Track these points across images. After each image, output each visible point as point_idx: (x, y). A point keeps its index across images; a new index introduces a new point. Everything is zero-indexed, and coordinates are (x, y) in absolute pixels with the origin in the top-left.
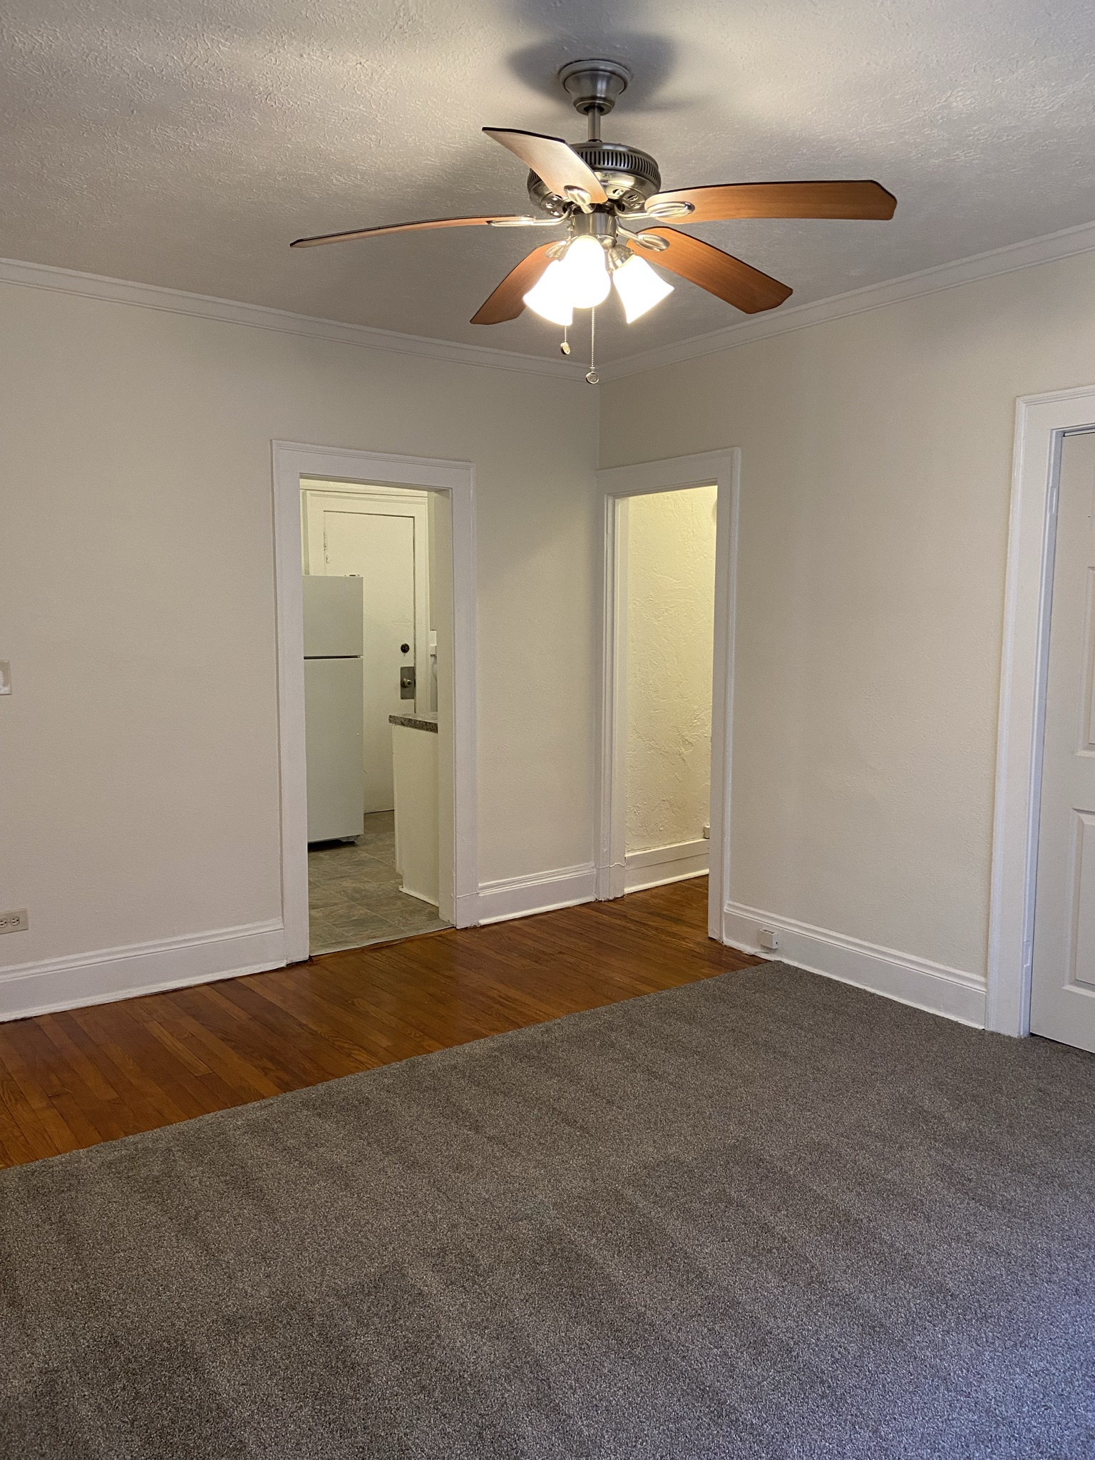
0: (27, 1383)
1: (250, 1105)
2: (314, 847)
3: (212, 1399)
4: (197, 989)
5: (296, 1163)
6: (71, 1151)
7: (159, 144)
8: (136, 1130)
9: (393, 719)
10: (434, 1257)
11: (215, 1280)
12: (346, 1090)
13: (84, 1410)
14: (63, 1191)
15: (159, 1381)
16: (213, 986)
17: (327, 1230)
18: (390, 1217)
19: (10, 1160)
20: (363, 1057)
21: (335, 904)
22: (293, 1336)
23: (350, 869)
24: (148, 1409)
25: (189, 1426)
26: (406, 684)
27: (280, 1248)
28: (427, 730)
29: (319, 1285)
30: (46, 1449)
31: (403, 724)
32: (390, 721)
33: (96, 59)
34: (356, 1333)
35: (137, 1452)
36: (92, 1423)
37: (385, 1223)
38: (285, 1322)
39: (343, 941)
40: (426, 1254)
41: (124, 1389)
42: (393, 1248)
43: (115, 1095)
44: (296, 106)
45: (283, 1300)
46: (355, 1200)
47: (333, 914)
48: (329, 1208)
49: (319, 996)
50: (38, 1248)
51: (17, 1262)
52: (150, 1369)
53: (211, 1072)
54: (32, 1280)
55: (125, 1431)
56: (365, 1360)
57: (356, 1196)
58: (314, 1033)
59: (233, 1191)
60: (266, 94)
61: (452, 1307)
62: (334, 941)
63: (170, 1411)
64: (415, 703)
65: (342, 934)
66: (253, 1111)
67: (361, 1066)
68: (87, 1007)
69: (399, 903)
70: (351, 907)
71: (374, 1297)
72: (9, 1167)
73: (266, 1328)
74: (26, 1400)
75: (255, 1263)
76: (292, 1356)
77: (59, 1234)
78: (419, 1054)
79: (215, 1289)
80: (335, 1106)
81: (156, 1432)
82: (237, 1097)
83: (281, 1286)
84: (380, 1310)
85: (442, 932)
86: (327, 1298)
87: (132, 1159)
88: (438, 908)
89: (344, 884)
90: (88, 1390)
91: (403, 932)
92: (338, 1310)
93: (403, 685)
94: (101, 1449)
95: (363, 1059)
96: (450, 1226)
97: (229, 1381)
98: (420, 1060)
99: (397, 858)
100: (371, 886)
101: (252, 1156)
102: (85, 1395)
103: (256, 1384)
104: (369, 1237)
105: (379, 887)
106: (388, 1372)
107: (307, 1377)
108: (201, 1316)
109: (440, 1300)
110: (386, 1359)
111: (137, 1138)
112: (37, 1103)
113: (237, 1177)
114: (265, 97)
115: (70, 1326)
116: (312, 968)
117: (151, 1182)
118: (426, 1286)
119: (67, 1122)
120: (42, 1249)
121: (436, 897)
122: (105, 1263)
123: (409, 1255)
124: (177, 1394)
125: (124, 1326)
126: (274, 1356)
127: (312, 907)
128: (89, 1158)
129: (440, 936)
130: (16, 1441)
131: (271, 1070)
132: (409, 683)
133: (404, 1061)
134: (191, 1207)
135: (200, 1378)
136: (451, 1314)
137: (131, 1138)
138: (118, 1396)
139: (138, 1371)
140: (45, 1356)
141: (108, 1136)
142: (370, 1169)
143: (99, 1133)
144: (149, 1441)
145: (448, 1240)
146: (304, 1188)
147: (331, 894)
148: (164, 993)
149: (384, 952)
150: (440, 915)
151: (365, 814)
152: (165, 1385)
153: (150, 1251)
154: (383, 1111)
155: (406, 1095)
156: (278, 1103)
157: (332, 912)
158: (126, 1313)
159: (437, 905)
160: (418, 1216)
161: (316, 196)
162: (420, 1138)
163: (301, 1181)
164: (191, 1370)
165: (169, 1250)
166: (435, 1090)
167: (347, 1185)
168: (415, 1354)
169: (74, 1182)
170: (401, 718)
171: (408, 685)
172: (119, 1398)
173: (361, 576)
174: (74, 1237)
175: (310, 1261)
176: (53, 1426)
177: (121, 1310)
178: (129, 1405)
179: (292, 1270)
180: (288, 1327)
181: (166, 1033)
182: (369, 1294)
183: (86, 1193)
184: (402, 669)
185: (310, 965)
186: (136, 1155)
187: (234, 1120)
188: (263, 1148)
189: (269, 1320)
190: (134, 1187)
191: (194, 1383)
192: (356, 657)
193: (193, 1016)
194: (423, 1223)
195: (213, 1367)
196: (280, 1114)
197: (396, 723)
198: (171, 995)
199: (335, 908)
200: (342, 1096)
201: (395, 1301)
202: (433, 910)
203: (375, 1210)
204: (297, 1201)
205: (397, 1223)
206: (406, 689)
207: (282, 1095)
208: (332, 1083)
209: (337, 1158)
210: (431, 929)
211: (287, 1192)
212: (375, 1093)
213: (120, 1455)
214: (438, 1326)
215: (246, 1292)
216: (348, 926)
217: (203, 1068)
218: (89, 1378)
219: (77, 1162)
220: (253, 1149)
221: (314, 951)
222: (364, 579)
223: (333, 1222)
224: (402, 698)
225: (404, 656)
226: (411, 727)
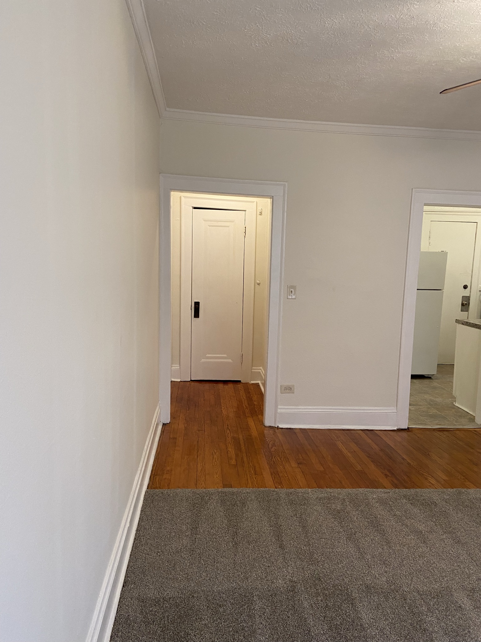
0: (284, 583)
1: (380, 490)
2: (414, 377)
3: (359, 620)
4: (357, 431)
5: (400, 523)
6: (305, 488)
7: (380, 58)
8: (331, 487)
9: (457, 321)
10: (468, 591)
11: (362, 566)
12: (425, 495)
13: (306, 604)
14: (302, 505)
15: (336, 603)
16: (363, 431)
17: (414, 560)
18: (446, 564)
19: (283, 485)
20: (433, 481)
21: (420, 405)
22: (397, 604)
23: (428, 390)
24: (331, 614)
25: (348, 628)
26: (464, 304)
27: (392, 561)
28: (476, 328)
29: (409, 585)
30: (290, 615)
31: (463, 324)
32: (456, 322)
33: (358, 24)
34: (427, 614)
35: (325, 631)
36: (308, 611)
37: (443, 566)
38: (393, 596)
39: (424, 424)
40: (464, 588)
41: (322, 601)
42: (447, 580)
43: (323, 469)
44: (447, 27)
45: (392, 586)
46: (428, 550)
47: (420, 410)
48: (415, 550)
49: (411, 446)
50: (291, 526)
51: (283, 530)
52: (333, 596)
53: (362, 470)
54: (288, 539)
55: (321, 620)
56: (431, 629)
57: (429, 548)
58: (409, 464)
59: (371, 527)
60: (433, 24)
61: (477, 620)
62: (419, 423)
63: (340, 619)
64: (468, 314)
65: (424, 420)
66: (380, 493)
67: (432, 486)
68: (314, 429)
69: (453, 410)
70: (429, 408)
71: (436, 600)
72: (282, 488)
73: (384, 596)
74: (283, 591)
75: (380, 564)
76: (395, 614)
77: (300, 523)
78: (463, 488)
79: (362, 570)
80: (419, 502)
81: (334, 626)
82: (374, 484)
83: (392, 579)
84: (439, 608)
85: (476, 429)
86: (413, 592)
87: (329, 499)
88: (475, 417)
89: (426, 397)
90: (308, 596)
91: (455, 425)
92: (418, 600)
93: (463, 305)
94: (311, 624)
95: (433, 483)
96: (477, 578)
97: (366, 615)
98: (463, 491)
99: (454, 389)
100: (439, 400)
101: (380, 514)
102: (306, 597)
103: (378, 621)
104: (435, 570)
105: (443, 401)
106: (442, 640)
107: (402, 627)
108: (356, 580)
109: (471, 614)
110: (441, 633)
111: (331, 490)
112: (294, 464)
113: (373, 521)
114: (433, 26)
115: (302, 565)
116: (409, 433)
117: (336, 511)
118: (464, 604)
119: (304, 475)
120: (293, 527)
121: (474, 411)
122: (317, 542)
123: (455, 585)
124: (344, 612)
125: (323, 572)
126: (387, 611)
127: (410, 405)
128: (313, 493)
129: (475, 431)
130: (279, 607)
131: (389, 476)
132: (466, 304)
133: (455, 489)
134: (353, 528)
135: (354, 608)
136: (476, 623)
137: (329, 490)
138: (319, 603)
139: (328, 595)
140: (292, 574)
141: (320, 487)
142: (436, 537)
143: (316, 484)
144: (330, 629)
145: (476, 585)
146: (404, 537)
147: (419, 400)
148: (343, 430)
149: (445, 433)
150: (475, 421)
151: (438, 365)
152: (339, 606)
153: (335, 542)
154: (443, 511)
155: (455, 506)
156: (393, 493)
157: (419, 409)
158: (324, 567)
159: (474, 415)
160: (460, 568)
161: (451, 70)
162: (462, 530)
163: (403, 533)
164: (350, 603)
165: (343, 545)
166: (471, 508)
167: (424, 542)
168: (457, 636)
169: (306, 502)
170: (462, 321)
171: (465, 305)
172: (320, 604)
173: (447, 252)
174: (305, 526)
175: (406, 572)
176: (293, 606)
177: (322, 565)
178: (323, 609)
179: (397, 573)
180: (394, 599)
181: (344, 448)
182: (434, 598)
183: (311, 508)
184: (463, 297)
185: (408, 432)
186: (331, 498)
187: (374, 494)
188: (385, 512)
189: (386, 593)
190: (330, 512)
191: (351, 609)
192: (440, 290)
193: (355, 443)
194: (463, 573)
195: (360, 606)
196: (393, 498)
197: (459, 323)
198: (346, 431)
199: (421, 407)
200: (422, 498)
201: (447, 606)
202: (472, 417)
203: (438, 558)
204: (400, 541)
205: (449, 568)
206: (465, 307)
207: (394, 490)
208: (418, 490)
209: (420, 527)
210: (470, 426)
211: (396, 536)
212: (439, 501)
213: (319, 630)
214: (469, 626)
215: (376, 576)
216: (426, 417)
217: (359, 468)
218: (308, 590)
219: (308, 494)
220: (380, 510)
221: (410, 425)
222: (448, 253)
223: (417, 557)
224: (461, 311)
225: (465, 290)
226: (467, 326)
